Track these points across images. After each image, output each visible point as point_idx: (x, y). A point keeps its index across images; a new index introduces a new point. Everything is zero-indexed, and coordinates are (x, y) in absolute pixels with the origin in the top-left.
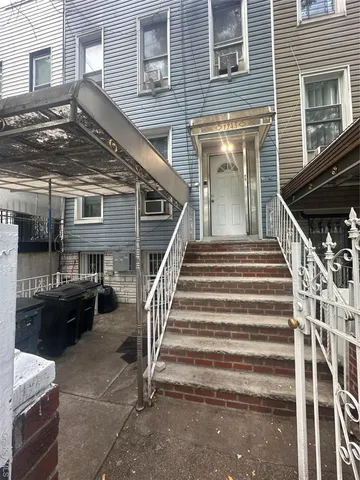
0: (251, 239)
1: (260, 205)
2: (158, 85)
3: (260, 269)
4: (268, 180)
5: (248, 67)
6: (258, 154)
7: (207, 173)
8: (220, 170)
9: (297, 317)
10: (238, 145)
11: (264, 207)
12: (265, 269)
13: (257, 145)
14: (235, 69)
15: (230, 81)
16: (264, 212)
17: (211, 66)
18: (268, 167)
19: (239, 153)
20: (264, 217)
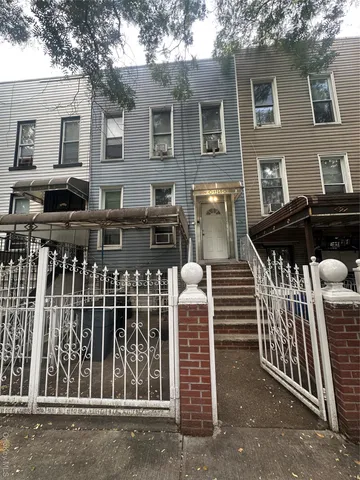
0: (231, 262)
1: (236, 239)
2: (165, 154)
3: (239, 281)
4: (241, 223)
5: (225, 150)
6: (234, 205)
7: (200, 213)
8: (208, 213)
9: (257, 294)
10: (221, 197)
11: (238, 240)
12: (242, 281)
13: (233, 199)
14: (217, 150)
15: (214, 157)
16: (239, 244)
17: (202, 146)
18: (240, 214)
19: (221, 203)
20: (239, 247)
